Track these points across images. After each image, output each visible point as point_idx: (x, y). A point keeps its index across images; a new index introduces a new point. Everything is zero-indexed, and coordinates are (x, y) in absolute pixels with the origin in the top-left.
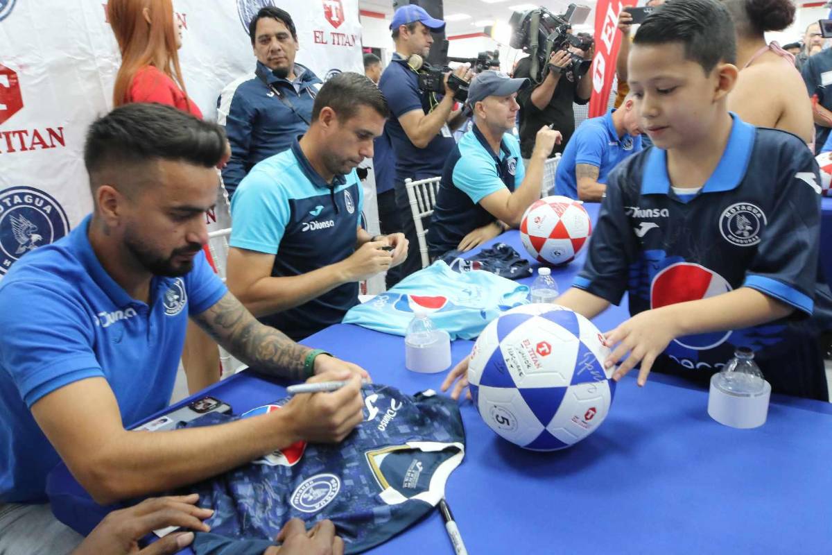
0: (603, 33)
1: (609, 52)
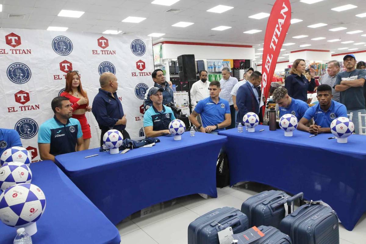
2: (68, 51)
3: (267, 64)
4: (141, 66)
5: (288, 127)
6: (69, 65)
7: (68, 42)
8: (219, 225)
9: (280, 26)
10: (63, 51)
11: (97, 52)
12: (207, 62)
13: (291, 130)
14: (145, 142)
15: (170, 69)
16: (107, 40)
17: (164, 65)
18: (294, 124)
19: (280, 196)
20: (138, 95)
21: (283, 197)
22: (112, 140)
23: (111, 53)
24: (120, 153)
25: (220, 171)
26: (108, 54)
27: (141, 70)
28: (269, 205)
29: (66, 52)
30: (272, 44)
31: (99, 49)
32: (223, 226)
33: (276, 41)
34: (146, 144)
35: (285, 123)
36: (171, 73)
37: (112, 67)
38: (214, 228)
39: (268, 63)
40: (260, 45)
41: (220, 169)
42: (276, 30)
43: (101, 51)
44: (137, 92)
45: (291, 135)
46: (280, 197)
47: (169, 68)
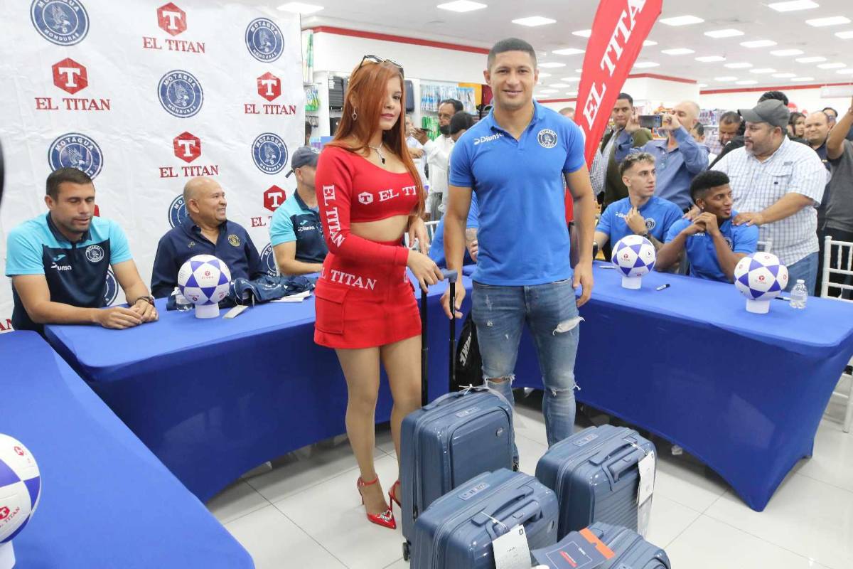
0: (586, 109)
1: (590, 128)
2: (77, 34)
3: (589, 108)
4: (271, 90)
5: (634, 267)
6: (78, 71)
7: (77, 9)
8: (495, 520)
9: (632, 16)
10: (62, 33)
11: (155, 44)
12: (421, 86)
13: (639, 275)
14: (286, 287)
15: (330, 96)
16: (183, 14)
17: (317, 87)
18: (647, 261)
19: (628, 441)
20: (259, 162)
21: (634, 446)
22: (204, 282)
23: (193, 49)
24: (221, 315)
25: (461, 361)
26: (184, 50)
27: (270, 98)
28: (605, 465)
29: (71, 36)
30: (606, 58)
31: (161, 36)
32: (502, 525)
33: (619, 51)
34: (287, 293)
35: (626, 256)
36: (333, 108)
37: (194, 84)
38: (483, 529)
39: (591, 106)
40: (545, 54)
41: (462, 356)
42: (621, 25)
43: (166, 41)
44: (256, 154)
45: (638, 286)
46: (629, 445)
47: (330, 93)
